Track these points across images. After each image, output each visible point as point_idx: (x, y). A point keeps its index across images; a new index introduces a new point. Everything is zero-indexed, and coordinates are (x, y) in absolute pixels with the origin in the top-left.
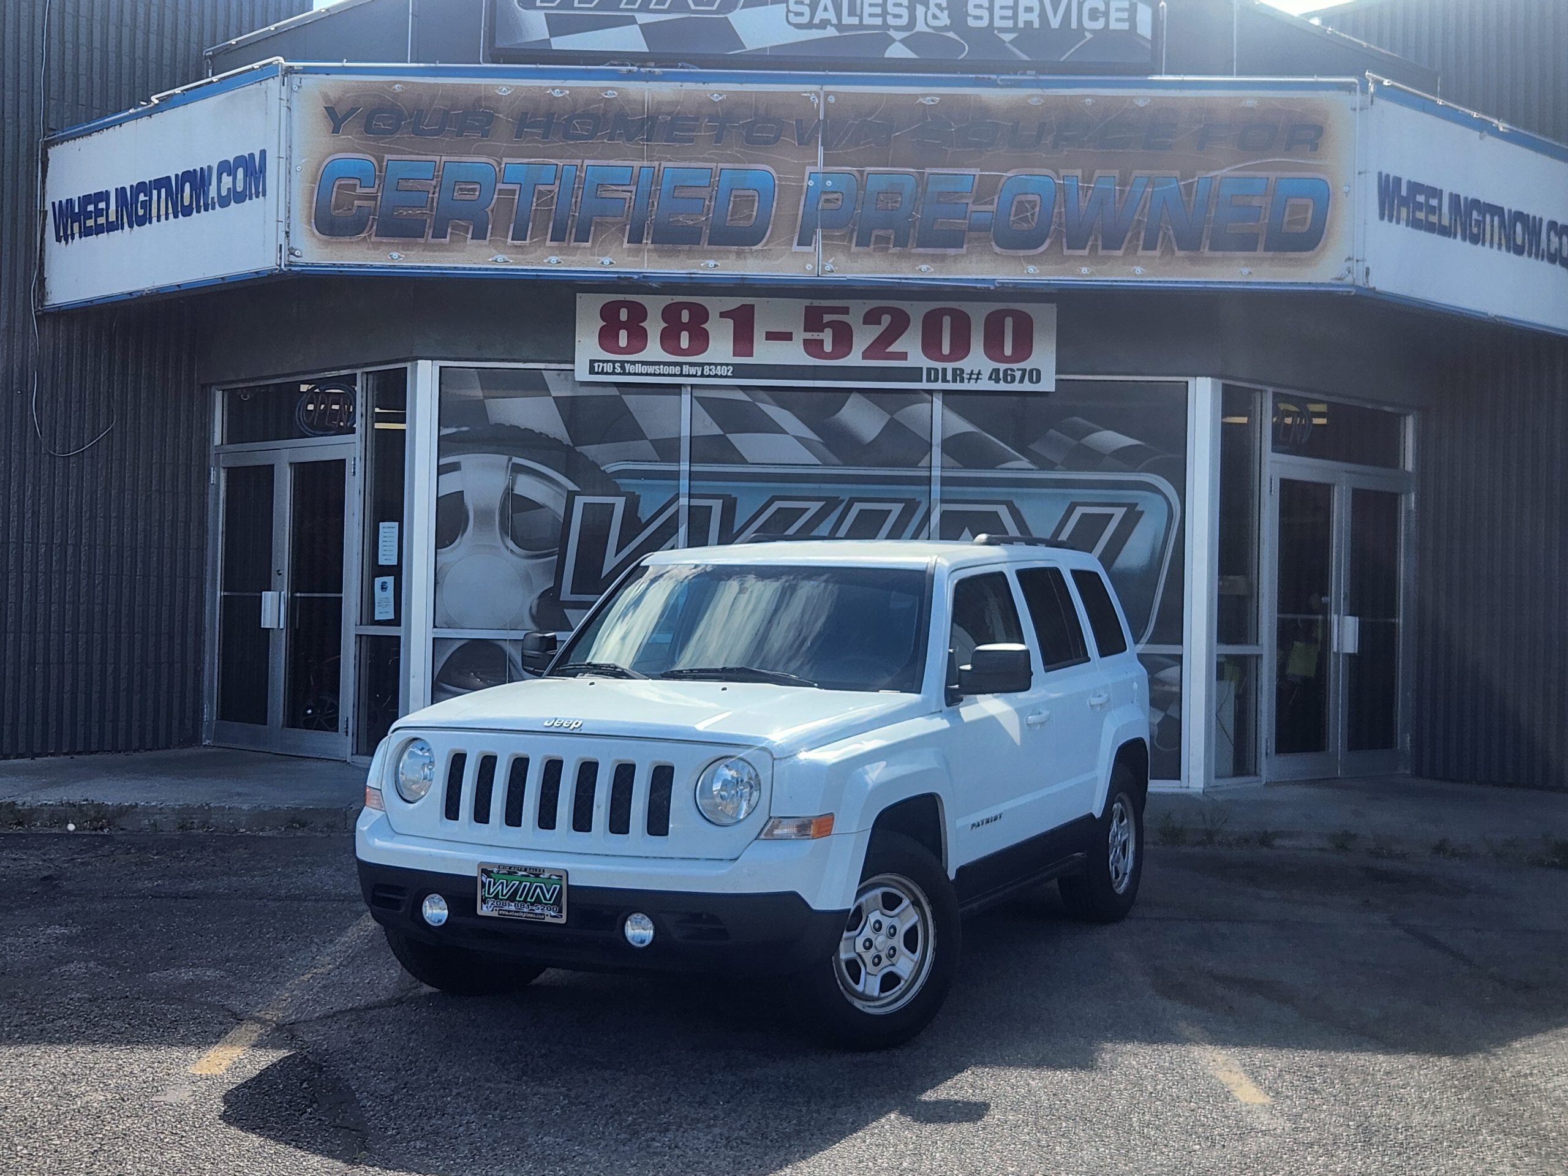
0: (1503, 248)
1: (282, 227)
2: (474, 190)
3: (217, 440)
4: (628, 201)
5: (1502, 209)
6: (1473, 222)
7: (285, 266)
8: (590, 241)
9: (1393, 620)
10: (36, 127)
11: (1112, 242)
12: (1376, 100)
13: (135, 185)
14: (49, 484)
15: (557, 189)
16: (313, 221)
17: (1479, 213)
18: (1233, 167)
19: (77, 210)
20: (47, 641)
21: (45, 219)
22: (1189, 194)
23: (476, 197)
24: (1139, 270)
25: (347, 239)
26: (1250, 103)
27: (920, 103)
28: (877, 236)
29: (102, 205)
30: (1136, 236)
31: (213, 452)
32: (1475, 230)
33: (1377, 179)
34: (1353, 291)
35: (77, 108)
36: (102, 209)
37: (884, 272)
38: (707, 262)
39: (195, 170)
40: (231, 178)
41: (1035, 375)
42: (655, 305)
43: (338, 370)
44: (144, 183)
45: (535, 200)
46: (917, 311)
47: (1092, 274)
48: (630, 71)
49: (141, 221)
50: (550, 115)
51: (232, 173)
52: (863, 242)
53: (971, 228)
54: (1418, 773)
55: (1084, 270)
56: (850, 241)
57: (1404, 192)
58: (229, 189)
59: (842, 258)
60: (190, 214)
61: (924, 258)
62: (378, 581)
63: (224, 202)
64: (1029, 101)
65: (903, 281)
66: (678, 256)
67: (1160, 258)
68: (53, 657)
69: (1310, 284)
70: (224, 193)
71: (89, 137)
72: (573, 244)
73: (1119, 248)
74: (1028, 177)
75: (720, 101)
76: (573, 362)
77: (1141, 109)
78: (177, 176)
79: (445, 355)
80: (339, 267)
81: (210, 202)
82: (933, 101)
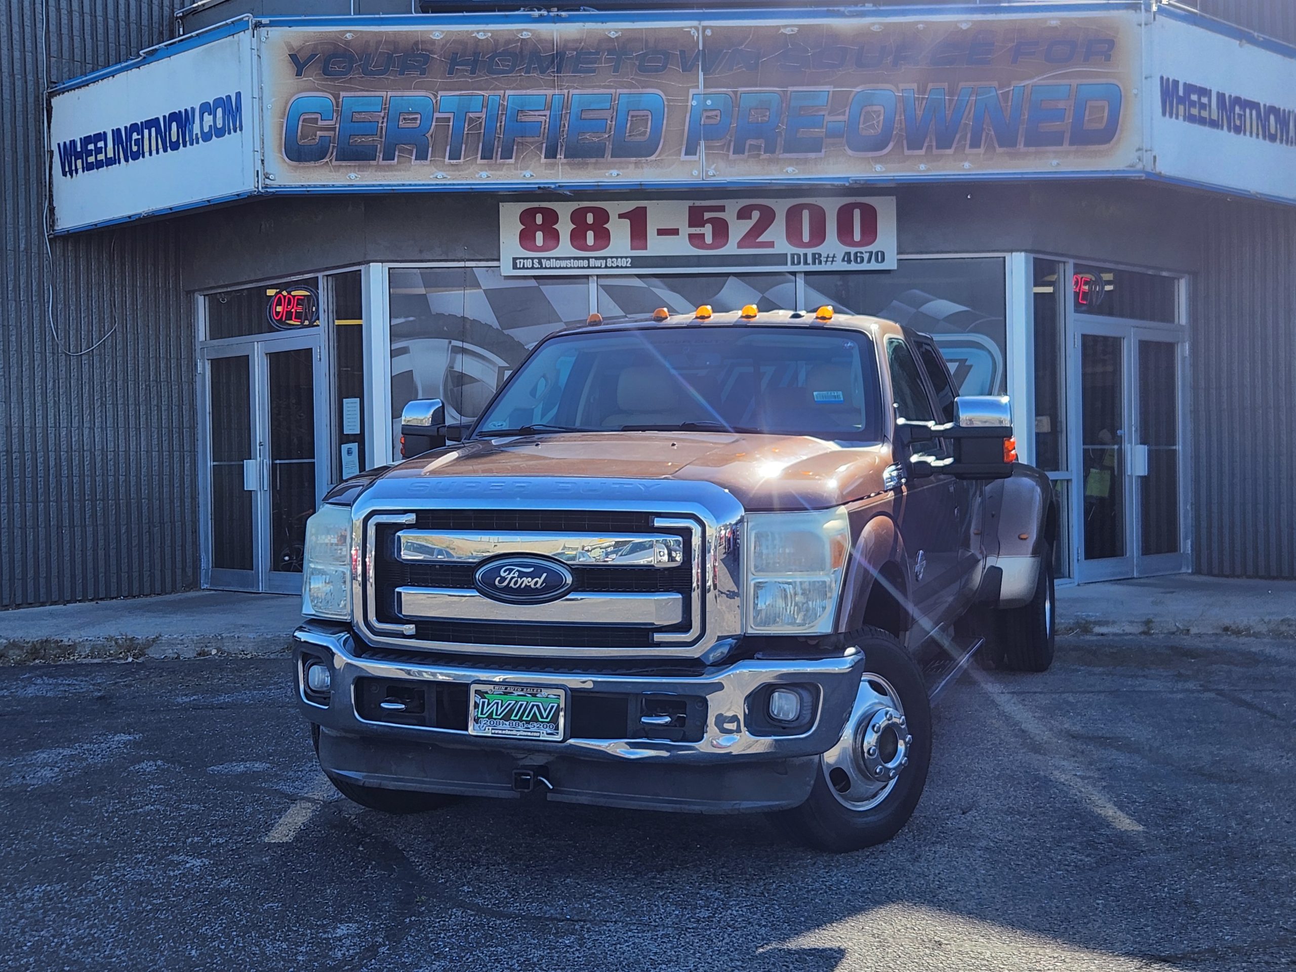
0: (1261, 136)
1: (258, 157)
2: (416, 119)
3: (202, 337)
4: (543, 124)
5: (1259, 104)
6: (1236, 116)
7: (262, 188)
8: (514, 157)
9: (1174, 447)
10: (41, 81)
11: (944, 141)
12: (1157, 16)
13: (128, 126)
14: (66, 378)
15: (484, 116)
16: (283, 150)
17: (1241, 108)
18: (1040, 78)
19: (79, 150)
20: (71, 507)
21: (51, 158)
22: (1006, 101)
23: (417, 125)
24: (967, 165)
25: (312, 164)
26: (1054, 23)
27: (782, 33)
28: (750, 145)
29: (101, 144)
30: (964, 137)
31: (198, 348)
32: (1238, 123)
33: (1159, 83)
34: (1144, 177)
35: (74, 64)
36: (101, 148)
37: (757, 174)
38: (611, 171)
39: (180, 112)
40: (211, 117)
41: (880, 256)
42: (564, 210)
43: (303, 274)
44: (136, 124)
45: (466, 125)
46: (781, 207)
47: (928, 170)
48: (541, 15)
49: (136, 157)
50: (476, 54)
51: (213, 113)
52: (739, 150)
53: (828, 136)
54: (1197, 571)
55: (922, 167)
56: (728, 150)
57: (1181, 93)
58: (210, 126)
59: (722, 165)
60: (177, 148)
61: (790, 162)
62: (345, 447)
63: (207, 137)
64: (872, 28)
65: (773, 181)
66: (587, 168)
67: (984, 154)
68: (77, 521)
69: (1107, 171)
70: (206, 129)
71: (87, 87)
72: (500, 161)
73: (950, 147)
74: (873, 92)
75: (616, 38)
76: (499, 260)
77: (966, 31)
78: (164, 117)
79: (394, 259)
80: (306, 187)
81: (194, 137)
82: (792, 31)
